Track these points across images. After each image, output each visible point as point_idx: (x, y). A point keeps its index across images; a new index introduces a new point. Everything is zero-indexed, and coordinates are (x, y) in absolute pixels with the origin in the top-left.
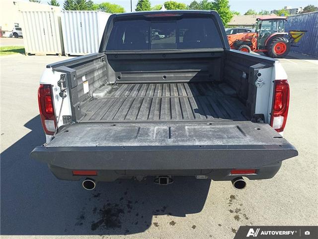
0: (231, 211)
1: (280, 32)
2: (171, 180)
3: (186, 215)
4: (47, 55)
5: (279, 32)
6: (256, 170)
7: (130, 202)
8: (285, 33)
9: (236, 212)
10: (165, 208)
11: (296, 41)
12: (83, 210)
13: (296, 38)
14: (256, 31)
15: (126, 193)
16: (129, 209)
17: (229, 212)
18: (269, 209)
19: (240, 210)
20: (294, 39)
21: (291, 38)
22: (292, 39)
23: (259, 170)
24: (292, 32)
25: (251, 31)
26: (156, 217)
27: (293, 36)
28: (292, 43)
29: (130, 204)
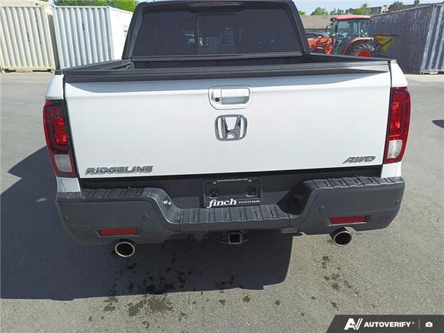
0: (327, 278)
1: (363, 37)
2: (245, 237)
3: (265, 287)
4: (34, 71)
5: (361, 36)
6: (366, 217)
7: (181, 273)
8: (370, 38)
9: (334, 278)
10: (233, 278)
11: (385, 48)
12: (113, 288)
13: (385, 45)
14: (331, 36)
15: (174, 261)
16: (181, 284)
17: (324, 280)
18: (377, 272)
19: (338, 276)
20: (382, 46)
21: (377, 45)
22: (379, 46)
23: (370, 216)
24: (379, 37)
25: (322, 36)
26: (222, 292)
27: (380, 42)
28: (378, 51)
29: (182, 276)
